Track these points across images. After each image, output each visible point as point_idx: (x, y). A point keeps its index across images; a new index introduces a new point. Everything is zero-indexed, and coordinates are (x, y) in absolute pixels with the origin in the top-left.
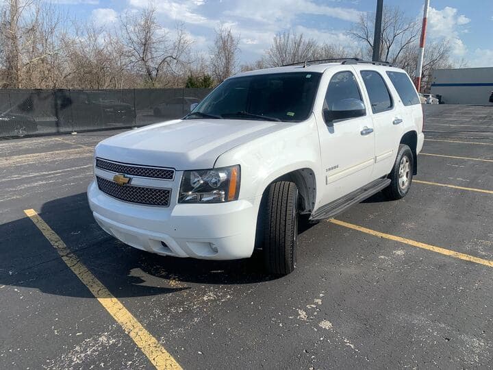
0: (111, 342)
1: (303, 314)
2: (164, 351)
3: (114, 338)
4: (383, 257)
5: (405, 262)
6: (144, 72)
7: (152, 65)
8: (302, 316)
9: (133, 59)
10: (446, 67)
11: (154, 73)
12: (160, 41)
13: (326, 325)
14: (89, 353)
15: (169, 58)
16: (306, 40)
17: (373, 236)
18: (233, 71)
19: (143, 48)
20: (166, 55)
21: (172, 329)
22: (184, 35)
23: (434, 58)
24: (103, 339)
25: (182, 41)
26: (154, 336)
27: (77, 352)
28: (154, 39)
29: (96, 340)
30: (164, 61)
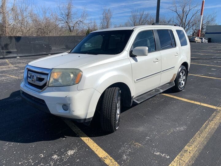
6: (68, 28)
7: (71, 25)
10: (215, 25)
11: (72, 29)
12: (75, 14)
15: (79, 22)
19: (67, 17)
20: (78, 20)
23: (209, 20)
25: (85, 14)
28: (72, 13)
30: (76, 23)
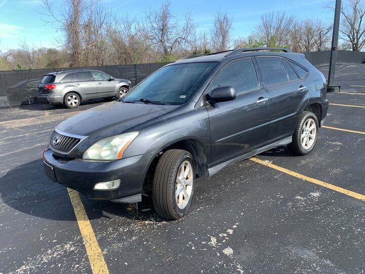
0: (72, 249)
1: (214, 241)
2: (103, 260)
3: (74, 246)
4: (299, 197)
5: (317, 203)
6: (162, 50)
7: (167, 44)
8: (212, 243)
9: (154, 41)
11: (169, 50)
12: (173, 27)
13: (228, 251)
14: (55, 256)
15: (179, 39)
16: (288, 16)
17: (298, 179)
18: (228, 45)
19: (161, 32)
20: (178, 36)
21: (115, 243)
22: (191, 21)
24: (67, 246)
25: (189, 26)
26: (100, 248)
27: (48, 254)
28: (169, 25)
29: (62, 247)
30: (176, 41)
